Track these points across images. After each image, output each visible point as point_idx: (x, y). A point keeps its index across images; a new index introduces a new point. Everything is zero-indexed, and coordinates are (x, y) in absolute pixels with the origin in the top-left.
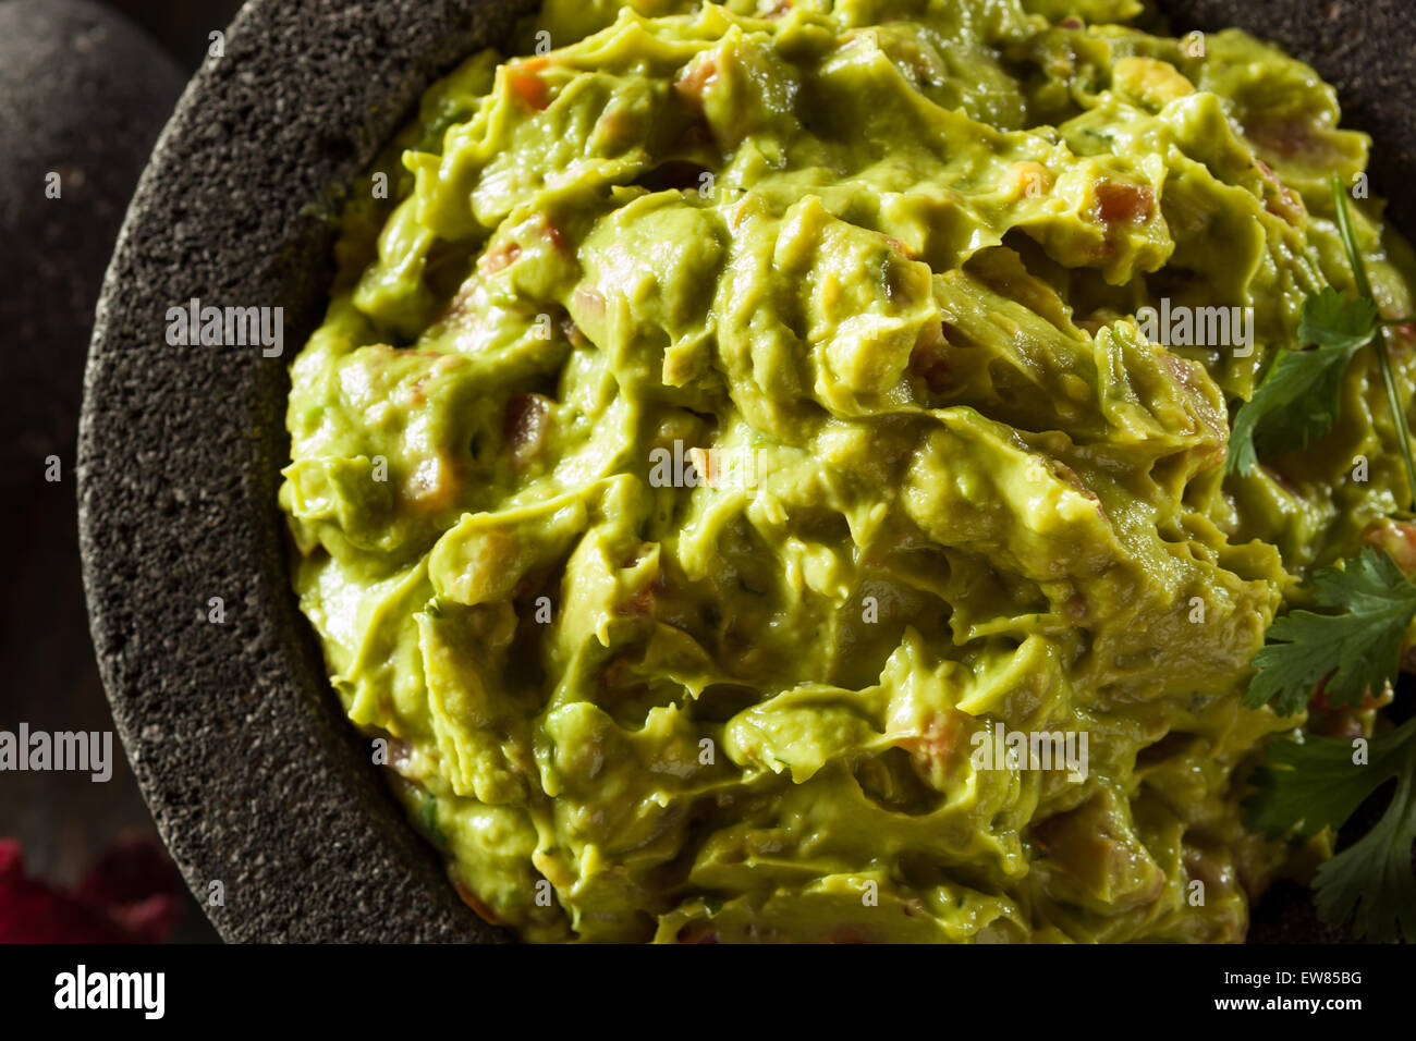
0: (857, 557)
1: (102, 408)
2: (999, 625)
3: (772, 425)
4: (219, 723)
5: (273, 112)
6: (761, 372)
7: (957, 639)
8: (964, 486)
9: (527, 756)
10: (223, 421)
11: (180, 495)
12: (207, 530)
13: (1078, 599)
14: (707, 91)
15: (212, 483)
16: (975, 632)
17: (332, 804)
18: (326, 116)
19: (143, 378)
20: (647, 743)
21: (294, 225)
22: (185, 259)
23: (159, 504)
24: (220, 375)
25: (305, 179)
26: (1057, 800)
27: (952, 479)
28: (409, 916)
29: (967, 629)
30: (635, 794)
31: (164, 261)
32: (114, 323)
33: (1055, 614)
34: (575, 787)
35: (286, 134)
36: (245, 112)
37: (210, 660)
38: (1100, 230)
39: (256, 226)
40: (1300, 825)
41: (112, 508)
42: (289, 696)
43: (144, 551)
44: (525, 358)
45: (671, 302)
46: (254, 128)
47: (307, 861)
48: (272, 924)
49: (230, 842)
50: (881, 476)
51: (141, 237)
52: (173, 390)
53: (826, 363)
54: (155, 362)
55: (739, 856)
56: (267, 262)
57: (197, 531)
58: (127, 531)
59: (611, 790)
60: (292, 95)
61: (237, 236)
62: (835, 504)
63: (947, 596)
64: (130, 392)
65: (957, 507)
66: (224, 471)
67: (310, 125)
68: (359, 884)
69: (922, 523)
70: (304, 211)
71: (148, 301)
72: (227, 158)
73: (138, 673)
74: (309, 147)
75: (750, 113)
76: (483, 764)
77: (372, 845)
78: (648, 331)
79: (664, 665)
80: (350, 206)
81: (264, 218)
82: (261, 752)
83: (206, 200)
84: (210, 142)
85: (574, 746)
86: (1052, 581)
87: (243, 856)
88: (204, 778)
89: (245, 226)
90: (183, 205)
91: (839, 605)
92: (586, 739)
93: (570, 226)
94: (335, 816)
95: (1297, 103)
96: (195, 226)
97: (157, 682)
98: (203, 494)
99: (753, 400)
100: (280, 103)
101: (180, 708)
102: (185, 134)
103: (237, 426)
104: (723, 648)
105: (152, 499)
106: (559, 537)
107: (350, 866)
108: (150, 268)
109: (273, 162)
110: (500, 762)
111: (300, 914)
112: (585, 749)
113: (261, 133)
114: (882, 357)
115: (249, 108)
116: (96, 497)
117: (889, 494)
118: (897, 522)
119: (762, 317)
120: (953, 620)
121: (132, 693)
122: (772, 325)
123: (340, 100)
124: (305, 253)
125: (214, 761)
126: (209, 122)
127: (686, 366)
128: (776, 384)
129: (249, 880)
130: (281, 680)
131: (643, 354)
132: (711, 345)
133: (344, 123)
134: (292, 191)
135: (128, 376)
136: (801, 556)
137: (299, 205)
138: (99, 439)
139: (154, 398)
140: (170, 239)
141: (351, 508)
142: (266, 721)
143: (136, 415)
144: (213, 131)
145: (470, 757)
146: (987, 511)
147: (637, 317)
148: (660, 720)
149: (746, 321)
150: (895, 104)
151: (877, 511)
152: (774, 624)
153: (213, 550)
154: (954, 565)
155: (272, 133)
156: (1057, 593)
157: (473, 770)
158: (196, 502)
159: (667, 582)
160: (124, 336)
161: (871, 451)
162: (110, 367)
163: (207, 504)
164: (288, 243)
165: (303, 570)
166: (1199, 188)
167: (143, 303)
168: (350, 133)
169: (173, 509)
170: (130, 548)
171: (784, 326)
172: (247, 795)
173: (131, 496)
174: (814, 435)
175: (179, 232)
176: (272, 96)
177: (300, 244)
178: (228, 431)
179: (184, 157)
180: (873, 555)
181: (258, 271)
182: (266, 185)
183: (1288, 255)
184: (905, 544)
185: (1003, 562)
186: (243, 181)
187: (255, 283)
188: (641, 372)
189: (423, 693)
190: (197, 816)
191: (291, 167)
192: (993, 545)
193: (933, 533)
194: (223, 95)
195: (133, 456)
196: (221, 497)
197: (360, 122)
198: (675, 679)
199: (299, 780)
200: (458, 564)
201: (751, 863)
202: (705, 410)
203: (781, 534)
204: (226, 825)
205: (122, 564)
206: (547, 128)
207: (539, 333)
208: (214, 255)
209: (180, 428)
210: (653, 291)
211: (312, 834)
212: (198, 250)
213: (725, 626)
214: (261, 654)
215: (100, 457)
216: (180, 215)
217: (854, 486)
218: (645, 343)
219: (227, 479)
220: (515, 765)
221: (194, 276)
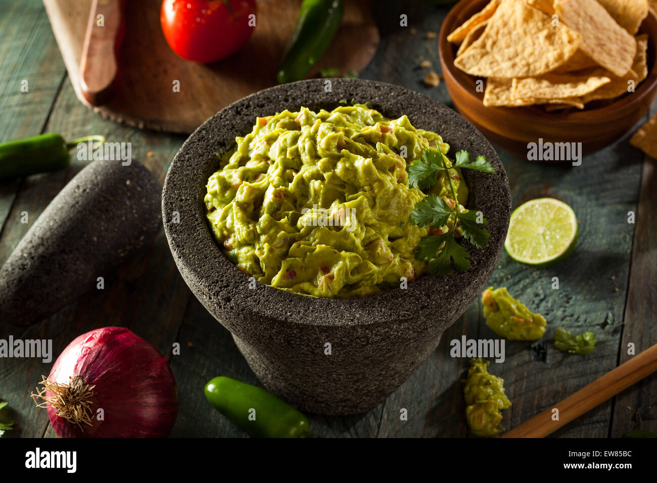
0: (326, 182)
1: (168, 184)
2: (355, 195)
3: (309, 160)
4: (189, 235)
5: (209, 137)
6: (306, 151)
7: (346, 199)
8: (347, 165)
9: (254, 226)
10: (193, 186)
11: (183, 198)
12: (189, 204)
13: (372, 189)
14: (300, 120)
15: (190, 196)
16: (350, 196)
17: (212, 249)
18: (220, 139)
19: (177, 179)
20: (280, 223)
21: (211, 156)
22: (188, 161)
23: (179, 199)
24: (193, 179)
25: (214, 149)
26: (369, 238)
27: (345, 165)
28: (228, 267)
29: (348, 196)
30: (277, 232)
31: (183, 161)
32: (172, 170)
33: (367, 192)
34: (264, 232)
35: (211, 141)
36: (202, 138)
37: (188, 224)
38: (381, 133)
39: (203, 156)
40: (426, 258)
41: (169, 200)
42: (204, 231)
43: (175, 207)
44: (260, 168)
45: (289, 141)
46: (205, 140)
47: (206, 258)
48: (198, 267)
49: (190, 253)
50: (331, 167)
51: (179, 157)
52: (183, 181)
53: (320, 146)
54: (180, 177)
55: (299, 246)
56: (205, 161)
57: (186, 204)
58: (171, 203)
59: (272, 231)
60: (213, 135)
61: (199, 157)
62: (321, 172)
63: (344, 191)
64: (175, 181)
65: (346, 170)
66: (193, 194)
67: (216, 140)
68: (217, 262)
69: (339, 175)
70: (214, 154)
71: (179, 167)
72: (198, 145)
73: (173, 226)
74: (216, 143)
75: (310, 122)
76: (245, 228)
77: (220, 256)
78: (284, 148)
79: (285, 210)
80: (224, 156)
81: (205, 154)
82: (197, 240)
83: (193, 151)
84: (195, 142)
85: (264, 223)
86: (366, 186)
87: (193, 256)
88: (185, 243)
89: (200, 155)
90: (188, 152)
91: (322, 192)
92: (267, 221)
93: (270, 142)
94: (212, 250)
95: (433, 138)
96: (190, 155)
97: (176, 228)
98: (188, 198)
99: (305, 157)
100: (210, 136)
101: (181, 232)
102: (190, 141)
103: (196, 188)
104: (298, 206)
105: (177, 199)
106: (264, 188)
107: (215, 258)
108: (180, 162)
109: (209, 145)
110: (249, 228)
111: (204, 266)
112: (267, 222)
113: (206, 141)
114: (331, 141)
115: (204, 137)
116: (166, 198)
117: (332, 171)
118: (334, 176)
119: (307, 140)
120: (346, 195)
121: (171, 229)
122: (309, 140)
123: (223, 136)
124: (213, 161)
125: (187, 241)
126: (195, 139)
127: (292, 153)
128: (310, 152)
129: (194, 259)
130: (203, 228)
131: (283, 153)
132: (297, 150)
133: (224, 140)
134: (212, 150)
135: (174, 179)
136: (314, 182)
137: (212, 153)
138: (167, 188)
139: (179, 182)
140: (185, 158)
141: (220, 187)
142: (199, 235)
143: (175, 185)
144: (196, 140)
145: (242, 227)
146: (352, 170)
147: (282, 145)
148: (283, 221)
149: (304, 141)
150: (341, 123)
151: (330, 173)
152: (308, 202)
153: (189, 207)
154: (346, 186)
155: (208, 141)
156: (366, 188)
157: (242, 231)
158: (186, 199)
159: (286, 194)
160: (174, 172)
161: (329, 161)
162: (170, 177)
163: (189, 200)
164: (209, 159)
165: (208, 213)
166: (403, 133)
167: (178, 167)
168: (225, 141)
169: (182, 200)
170: (172, 206)
171: (312, 141)
172: (194, 246)
173: (173, 198)
174: (318, 162)
175: (187, 156)
176: (209, 135)
177: (212, 160)
178: (194, 188)
179: (189, 144)
180: (329, 182)
181: (203, 163)
182: (206, 149)
183: (423, 147)
184: (336, 182)
185: (356, 184)
186: (201, 148)
187: (202, 164)
188: (282, 157)
189: (233, 224)
190: (183, 249)
191: (212, 146)
192: (354, 179)
193: (342, 177)
194: (199, 135)
195: (174, 192)
196: (192, 199)
197: (227, 140)
198: (287, 212)
199: (205, 245)
200: (242, 193)
201: (302, 246)
202: (296, 168)
203: (310, 180)
204: (189, 251)
205: (170, 208)
206: (267, 129)
207: (263, 163)
208: (194, 160)
209: (185, 187)
210: (286, 140)
211: (207, 253)
212: (191, 159)
213: (298, 202)
214: (198, 224)
215: (167, 191)
216: (187, 154)
217: (325, 170)
218: (283, 150)
219: (193, 196)
220: (251, 228)
221: (189, 163)
